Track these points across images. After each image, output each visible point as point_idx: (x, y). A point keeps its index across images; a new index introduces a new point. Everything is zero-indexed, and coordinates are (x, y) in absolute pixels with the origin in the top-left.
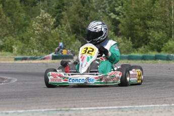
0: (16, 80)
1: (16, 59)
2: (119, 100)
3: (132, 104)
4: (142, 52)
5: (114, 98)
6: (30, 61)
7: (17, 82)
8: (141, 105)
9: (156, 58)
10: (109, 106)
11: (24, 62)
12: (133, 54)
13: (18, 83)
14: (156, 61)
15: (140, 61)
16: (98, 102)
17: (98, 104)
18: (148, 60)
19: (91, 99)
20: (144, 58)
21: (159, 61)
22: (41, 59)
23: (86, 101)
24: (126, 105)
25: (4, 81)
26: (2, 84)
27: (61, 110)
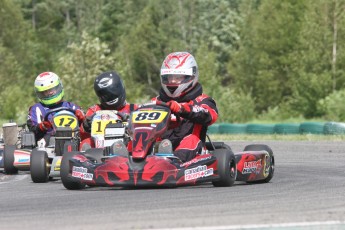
4: (273, 118)
9: (302, 130)
12: (255, 122)
14: (302, 137)
15: (270, 137)
18: (286, 133)
20: (277, 130)
21: (309, 136)
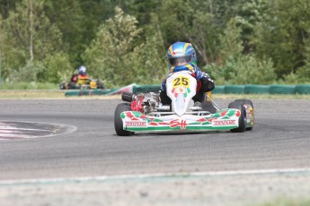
0: (75, 128)
1: (67, 94)
2: (273, 160)
5: (264, 157)
6: (94, 98)
7: (77, 131)
10: (258, 168)
11: (83, 98)
13: (81, 134)
16: (237, 162)
17: (238, 165)
19: (223, 159)
20: (298, 91)
22: (114, 94)
23: (214, 161)
24: (290, 167)
25: (55, 131)
26: (51, 135)
27: (174, 176)
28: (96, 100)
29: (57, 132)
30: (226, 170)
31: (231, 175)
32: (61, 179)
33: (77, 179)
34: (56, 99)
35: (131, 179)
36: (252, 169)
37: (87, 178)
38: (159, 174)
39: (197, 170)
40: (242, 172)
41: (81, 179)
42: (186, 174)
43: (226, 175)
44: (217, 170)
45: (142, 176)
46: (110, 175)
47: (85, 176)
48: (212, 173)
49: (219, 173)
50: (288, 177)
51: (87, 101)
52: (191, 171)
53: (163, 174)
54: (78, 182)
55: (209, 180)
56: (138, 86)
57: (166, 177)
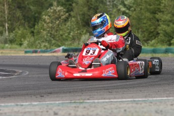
0: (27, 73)
1: (26, 52)
3: (146, 97)
6: (40, 54)
7: (28, 74)
8: (154, 97)
10: (122, 98)
11: (34, 55)
17: (112, 96)
20: (154, 51)
22: (52, 52)
24: (139, 98)
25: (16, 74)
26: (14, 76)
27: (75, 102)
28: (41, 56)
29: (17, 75)
30: (104, 99)
31: (106, 102)
32: (13, 104)
33: (22, 104)
34: (18, 55)
35: (51, 104)
36: (118, 99)
37: (27, 103)
38: (67, 102)
39: (88, 99)
40: (112, 100)
41: (24, 104)
42: (82, 101)
43: (104, 102)
44: (99, 99)
45: (57, 102)
46: (40, 102)
47: (26, 102)
48: (96, 101)
49: (100, 101)
50: (137, 104)
51: (36, 56)
52: (85, 100)
53: (70, 101)
54: (22, 105)
55: (94, 105)
56: (65, 48)
57: (71, 103)
